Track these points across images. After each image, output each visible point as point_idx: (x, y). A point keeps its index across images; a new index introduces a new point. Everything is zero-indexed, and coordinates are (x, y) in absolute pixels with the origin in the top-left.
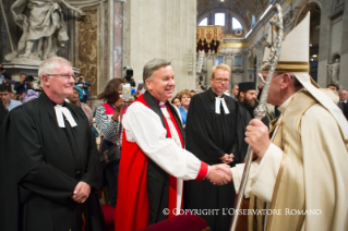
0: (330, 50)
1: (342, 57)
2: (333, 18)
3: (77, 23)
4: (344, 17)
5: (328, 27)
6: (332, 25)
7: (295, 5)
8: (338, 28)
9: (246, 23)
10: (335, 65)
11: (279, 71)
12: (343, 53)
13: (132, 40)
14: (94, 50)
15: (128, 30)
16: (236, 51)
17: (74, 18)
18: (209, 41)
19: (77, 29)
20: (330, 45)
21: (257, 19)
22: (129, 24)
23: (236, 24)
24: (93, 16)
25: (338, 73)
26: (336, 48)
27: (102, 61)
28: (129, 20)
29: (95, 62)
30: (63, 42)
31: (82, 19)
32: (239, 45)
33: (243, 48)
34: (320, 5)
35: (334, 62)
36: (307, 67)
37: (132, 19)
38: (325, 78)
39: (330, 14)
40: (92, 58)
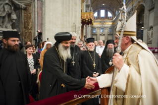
0: (148, 25)
1: (154, 28)
2: (150, 10)
3: (23, 11)
4: (155, 10)
5: (148, 15)
6: (149, 14)
7: (134, 5)
8: (152, 15)
9: (114, 14)
10: (151, 31)
11: (125, 35)
12: (154, 26)
13: (46, 19)
14: (30, 24)
15: (45, 14)
16: (110, 26)
17: (21, 9)
18: (87, 19)
19: (23, 14)
20: (149, 22)
21: (118, 12)
22: (45, 11)
23: (110, 15)
24: (30, 8)
25: (152, 34)
26: (151, 24)
27: (33, 29)
28: (45, 9)
29: (31, 29)
30: (14, 19)
31: (25, 9)
32: (111, 23)
33: (112, 24)
34: (145, 5)
35: (150, 30)
36: (135, 34)
37: (46, 8)
38: (146, 37)
39: (148, 9)
40: (30, 27)
